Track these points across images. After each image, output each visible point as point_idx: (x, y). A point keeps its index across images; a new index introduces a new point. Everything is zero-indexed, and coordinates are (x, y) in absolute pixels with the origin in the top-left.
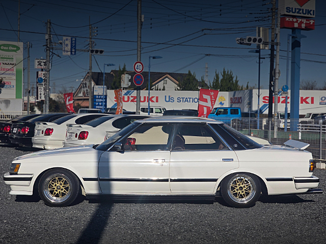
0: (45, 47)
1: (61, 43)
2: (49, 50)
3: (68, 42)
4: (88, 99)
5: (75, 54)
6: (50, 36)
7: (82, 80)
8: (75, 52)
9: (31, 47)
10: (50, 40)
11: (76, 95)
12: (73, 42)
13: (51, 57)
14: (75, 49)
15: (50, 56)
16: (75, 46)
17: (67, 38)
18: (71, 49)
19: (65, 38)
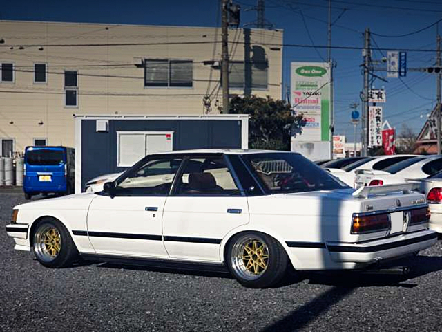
0: (362, 68)
1: (385, 61)
2: (368, 71)
3: (396, 59)
4: (436, 143)
5: (405, 75)
6: (369, 52)
7: (428, 115)
8: (405, 72)
9: (336, 66)
10: (370, 58)
11: (422, 137)
12: (403, 58)
13: (370, 83)
14: (405, 68)
15: (368, 81)
16: (405, 63)
17: (394, 52)
18: (400, 69)
19: (390, 53)
